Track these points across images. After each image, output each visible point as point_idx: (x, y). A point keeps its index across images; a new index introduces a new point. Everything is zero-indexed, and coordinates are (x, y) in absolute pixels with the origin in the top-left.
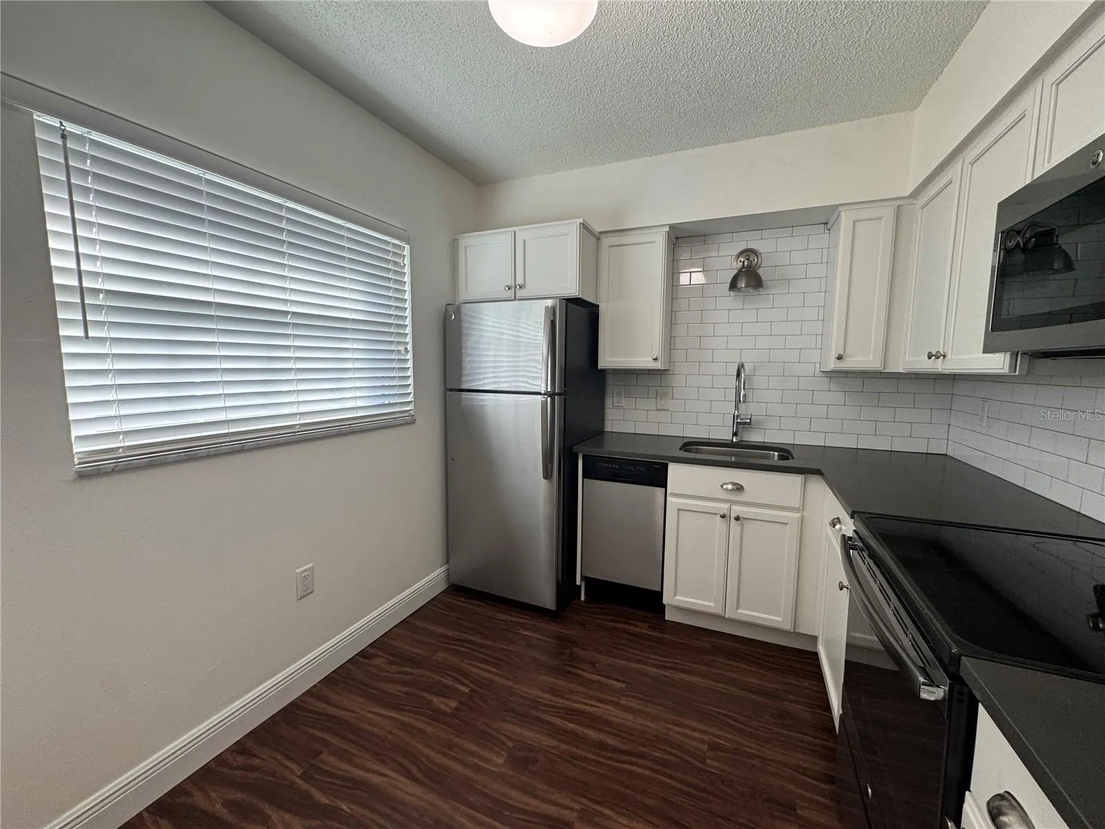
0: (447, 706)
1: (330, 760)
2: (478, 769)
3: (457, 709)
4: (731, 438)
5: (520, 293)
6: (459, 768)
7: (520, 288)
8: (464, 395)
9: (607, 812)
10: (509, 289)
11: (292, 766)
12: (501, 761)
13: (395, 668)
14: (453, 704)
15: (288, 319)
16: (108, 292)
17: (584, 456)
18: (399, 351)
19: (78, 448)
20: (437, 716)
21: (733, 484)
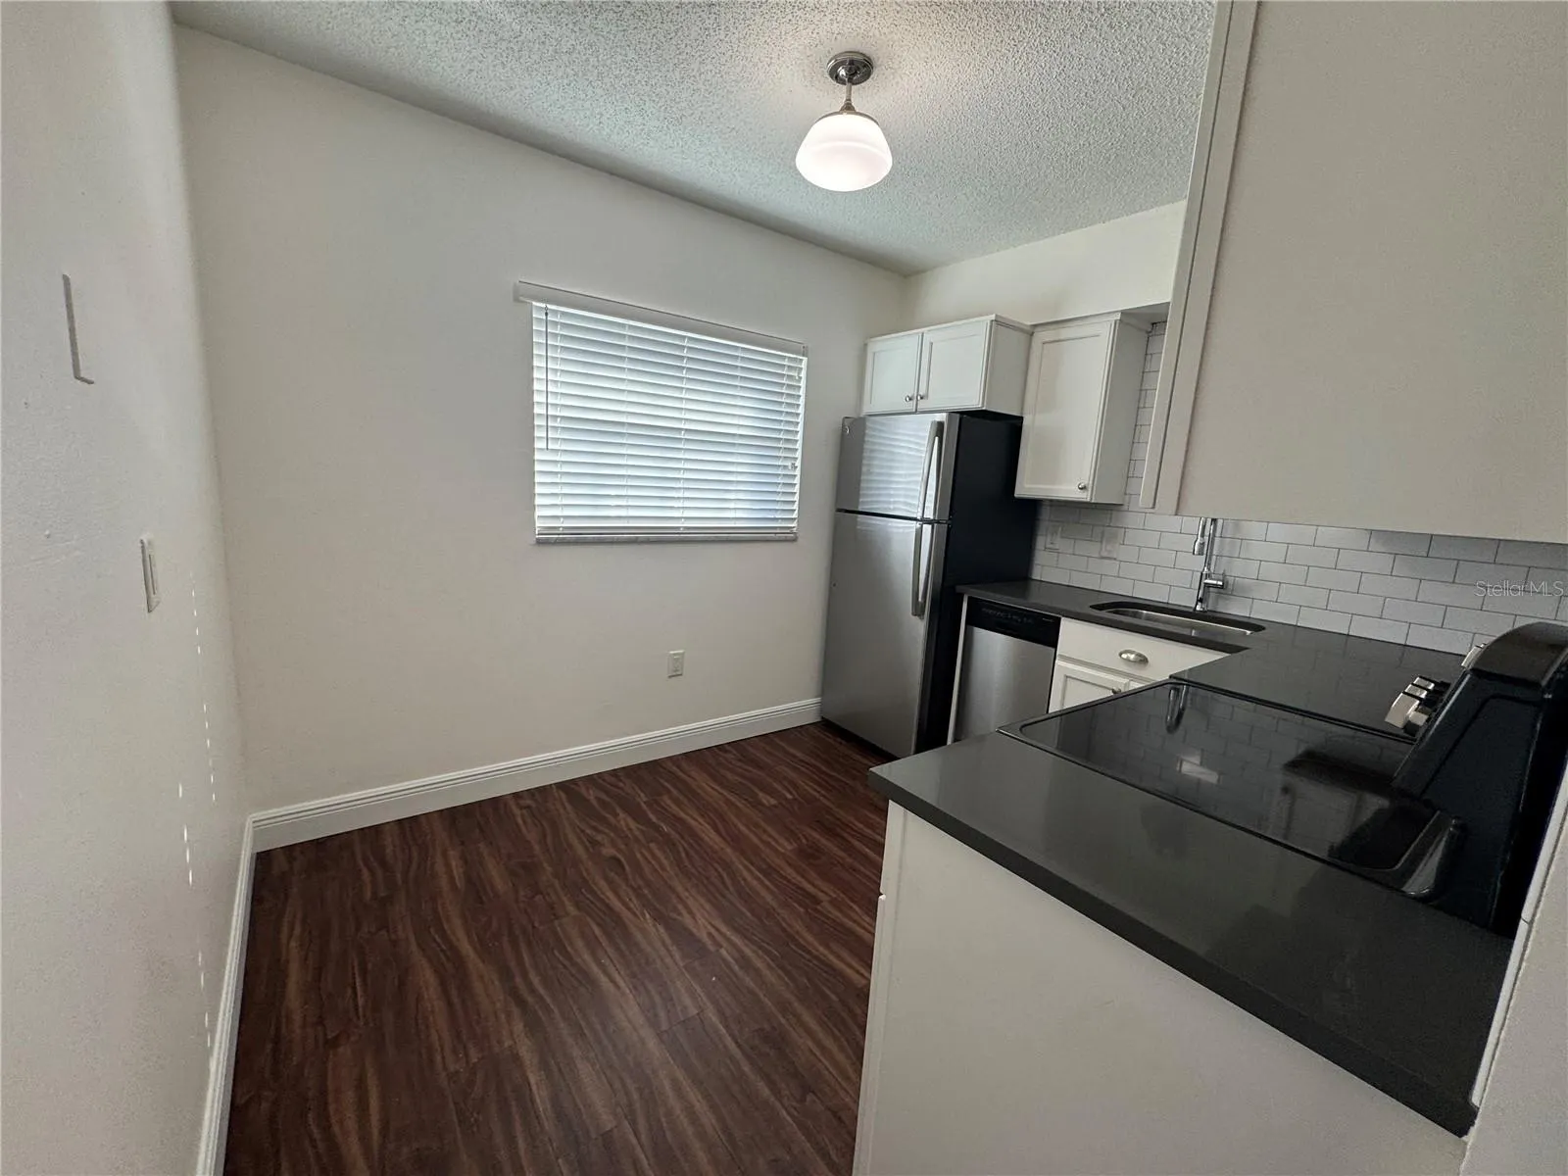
0: (768, 801)
1: (666, 800)
2: (768, 844)
3: (775, 806)
4: (1194, 606)
5: (923, 405)
6: (756, 840)
7: (922, 398)
8: (860, 517)
9: (857, 909)
10: (910, 399)
11: (642, 795)
12: (789, 848)
13: (739, 764)
14: (773, 802)
15: (682, 435)
16: (563, 418)
17: (970, 599)
18: (785, 467)
19: (539, 524)
20: (757, 804)
21: (1140, 655)
